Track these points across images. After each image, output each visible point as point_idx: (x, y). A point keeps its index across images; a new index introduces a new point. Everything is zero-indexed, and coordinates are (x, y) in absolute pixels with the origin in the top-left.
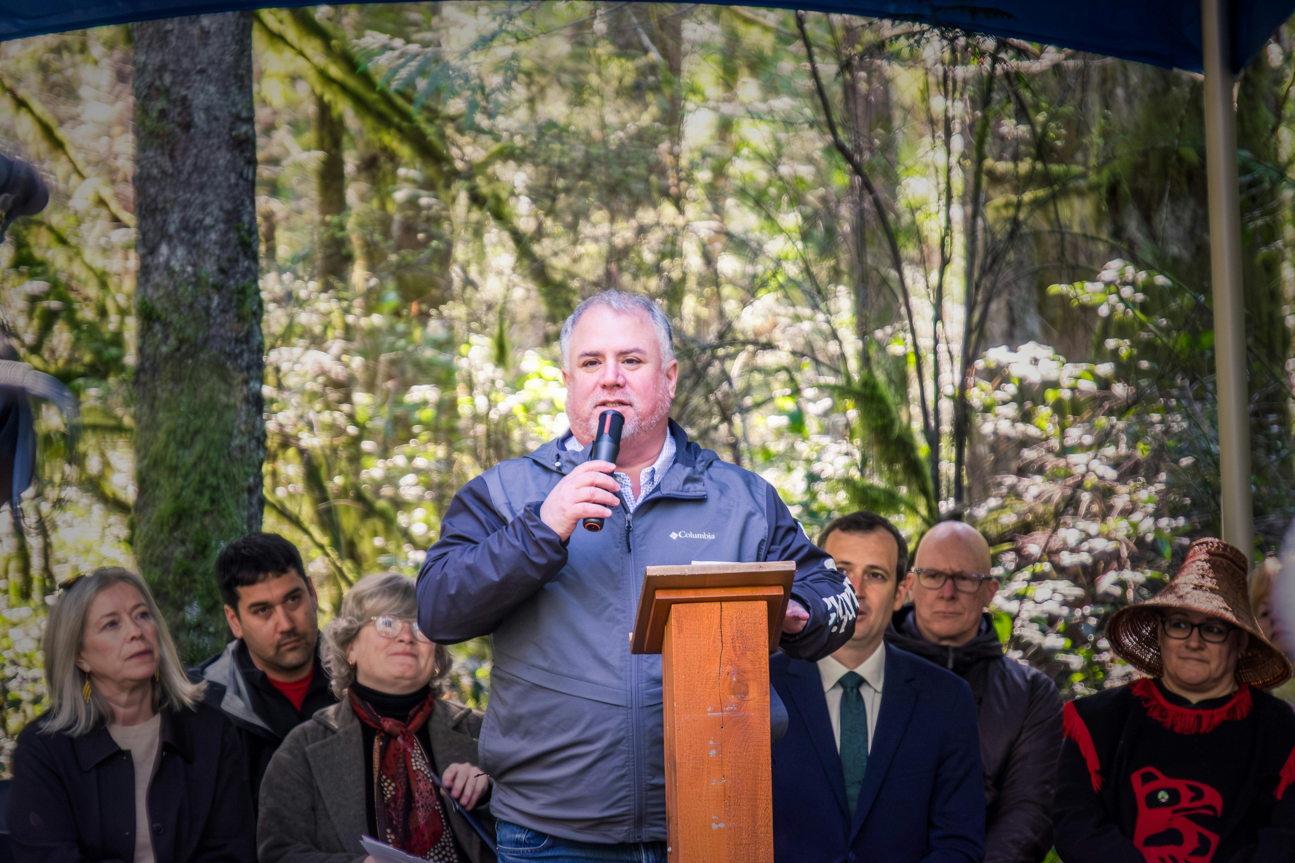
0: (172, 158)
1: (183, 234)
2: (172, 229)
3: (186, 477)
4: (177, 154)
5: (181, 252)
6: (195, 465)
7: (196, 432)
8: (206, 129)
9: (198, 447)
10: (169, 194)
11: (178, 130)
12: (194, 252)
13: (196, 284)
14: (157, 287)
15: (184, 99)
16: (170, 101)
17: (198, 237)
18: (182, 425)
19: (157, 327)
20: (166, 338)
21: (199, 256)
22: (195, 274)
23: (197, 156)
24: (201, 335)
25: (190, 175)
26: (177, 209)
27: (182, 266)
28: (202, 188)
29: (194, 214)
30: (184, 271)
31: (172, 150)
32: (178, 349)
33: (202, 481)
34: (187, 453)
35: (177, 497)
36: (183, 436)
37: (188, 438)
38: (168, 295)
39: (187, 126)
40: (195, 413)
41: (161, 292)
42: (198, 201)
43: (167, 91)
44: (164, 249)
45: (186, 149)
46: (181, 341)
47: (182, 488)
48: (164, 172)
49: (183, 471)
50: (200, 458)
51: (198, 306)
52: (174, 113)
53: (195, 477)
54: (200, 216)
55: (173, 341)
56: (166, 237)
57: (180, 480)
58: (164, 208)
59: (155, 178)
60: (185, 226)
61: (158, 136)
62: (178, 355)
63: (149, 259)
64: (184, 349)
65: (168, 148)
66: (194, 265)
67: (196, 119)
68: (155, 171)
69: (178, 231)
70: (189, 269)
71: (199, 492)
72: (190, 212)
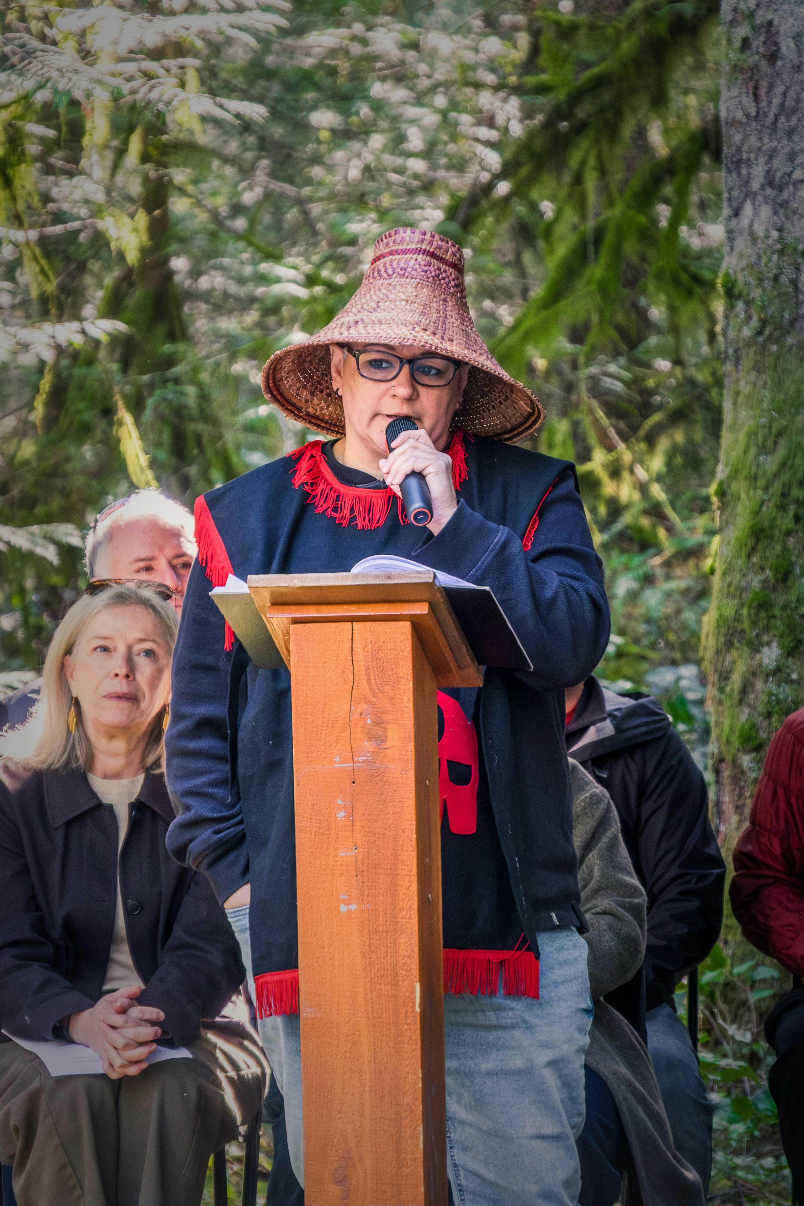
0: (756, 97)
1: (769, 191)
2: (755, 185)
3: (766, 488)
4: (762, 92)
5: (765, 211)
6: (777, 475)
7: (779, 435)
8: (796, 61)
9: (781, 452)
10: (753, 141)
11: (763, 62)
12: (781, 212)
13: (781, 252)
14: (741, 255)
15: (770, 23)
16: (753, 28)
17: (785, 195)
18: (764, 426)
19: (740, 305)
20: (749, 317)
21: (787, 218)
22: (780, 240)
23: (785, 94)
24: (787, 315)
25: (777, 117)
26: (762, 160)
27: (767, 230)
28: (790, 133)
29: (780, 165)
30: (767, 237)
31: (756, 88)
32: (760, 332)
33: (784, 495)
34: (770, 458)
35: (756, 513)
36: (765, 439)
37: (770, 442)
38: (751, 266)
39: (773, 57)
40: (779, 410)
41: (744, 263)
42: (787, 150)
43: (751, 15)
44: (748, 209)
45: (771, 87)
46: (764, 323)
47: (762, 503)
48: (747, 115)
49: (761, 483)
50: (783, 465)
51: (784, 279)
52: (758, 42)
53: (776, 488)
54: (788, 169)
55: (755, 323)
56: (749, 194)
57: (759, 492)
58: (748, 160)
59: (740, 123)
60: (770, 181)
61: (742, 71)
62: (760, 339)
63: (734, 221)
64: (767, 332)
65: (751, 84)
66: (780, 230)
67: (784, 50)
68: (740, 115)
69: (762, 188)
70: (775, 234)
71: (782, 508)
72: (776, 163)
